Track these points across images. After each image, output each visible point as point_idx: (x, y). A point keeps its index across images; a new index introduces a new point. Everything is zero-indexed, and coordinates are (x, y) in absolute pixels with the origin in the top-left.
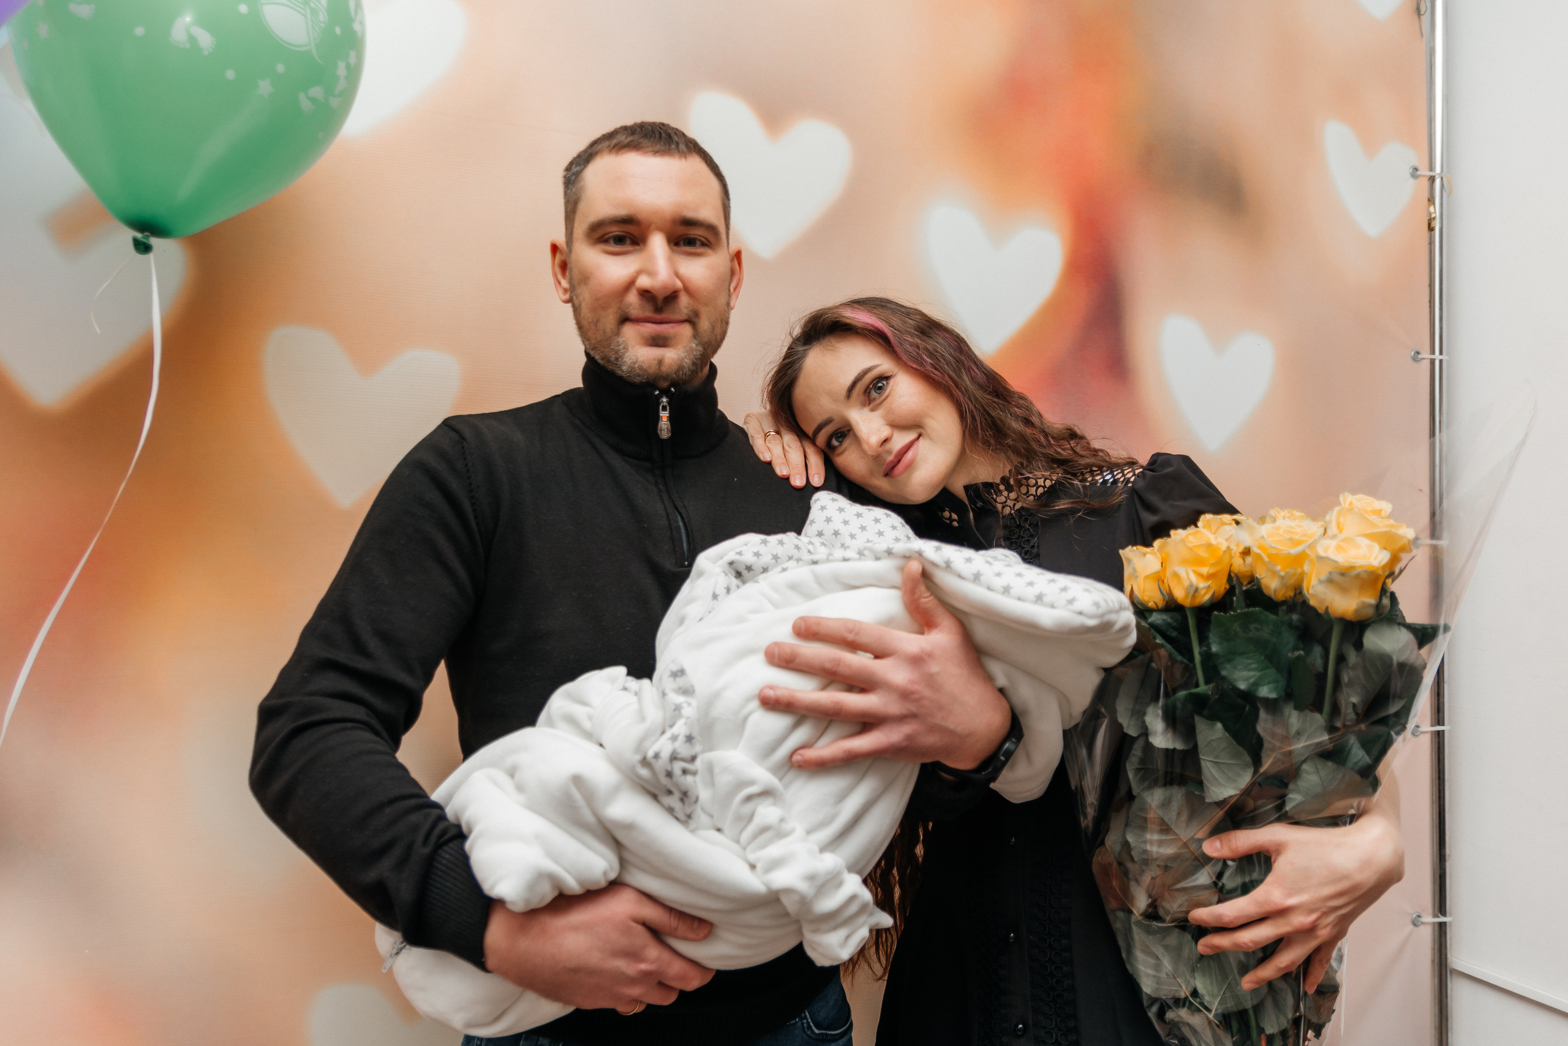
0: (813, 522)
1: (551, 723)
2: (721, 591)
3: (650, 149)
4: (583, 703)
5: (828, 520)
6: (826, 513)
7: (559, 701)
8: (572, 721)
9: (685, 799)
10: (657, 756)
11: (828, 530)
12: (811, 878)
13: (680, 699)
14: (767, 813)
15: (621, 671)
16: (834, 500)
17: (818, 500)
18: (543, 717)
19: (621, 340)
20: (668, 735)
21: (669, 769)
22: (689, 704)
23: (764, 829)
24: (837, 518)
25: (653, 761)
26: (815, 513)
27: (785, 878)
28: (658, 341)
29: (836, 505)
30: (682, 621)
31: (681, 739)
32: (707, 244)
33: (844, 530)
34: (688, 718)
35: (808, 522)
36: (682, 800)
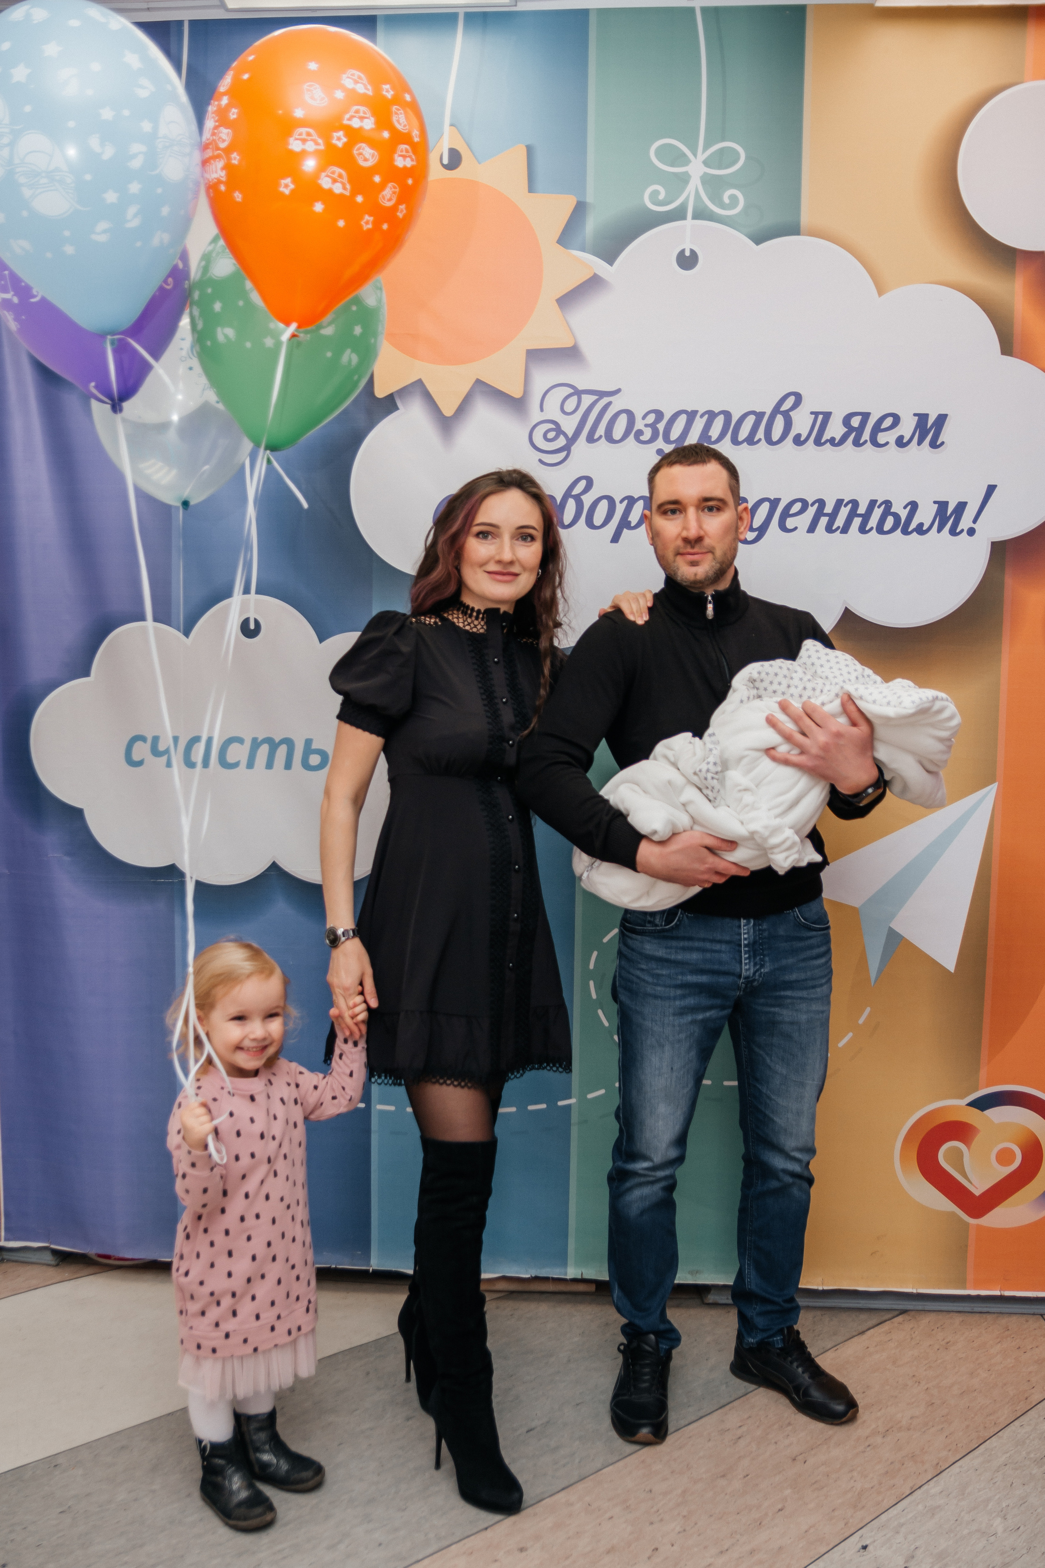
0: (801, 657)
1: (655, 759)
2: (745, 699)
3: (686, 464)
4: (672, 749)
5: (809, 657)
6: (809, 653)
7: (661, 748)
8: (666, 757)
9: (713, 790)
10: (700, 771)
11: (809, 662)
12: (766, 827)
13: (712, 746)
14: (748, 798)
15: (689, 734)
16: (814, 645)
17: (806, 645)
18: (652, 756)
19: (675, 564)
20: (706, 761)
21: (705, 776)
22: (716, 749)
23: (746, 806)
24: (814, 656)
25: (699, 773)
26: (803, 653)
27: (754, 827)
28: (694, 564)
29: (815, 648)
30: (724, 713)
31: (711, 764)
32: (719, 509)
33: (818, 662)
34: (714, 755)
35: (798, 657)
36: (712, 791)
